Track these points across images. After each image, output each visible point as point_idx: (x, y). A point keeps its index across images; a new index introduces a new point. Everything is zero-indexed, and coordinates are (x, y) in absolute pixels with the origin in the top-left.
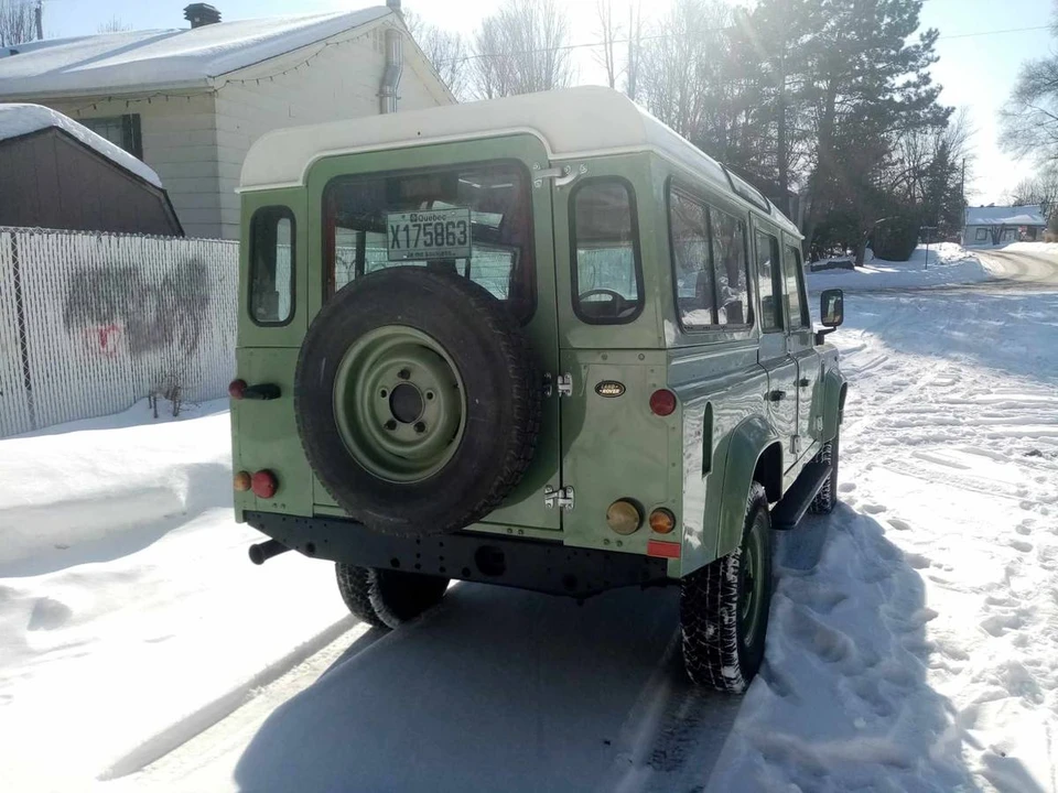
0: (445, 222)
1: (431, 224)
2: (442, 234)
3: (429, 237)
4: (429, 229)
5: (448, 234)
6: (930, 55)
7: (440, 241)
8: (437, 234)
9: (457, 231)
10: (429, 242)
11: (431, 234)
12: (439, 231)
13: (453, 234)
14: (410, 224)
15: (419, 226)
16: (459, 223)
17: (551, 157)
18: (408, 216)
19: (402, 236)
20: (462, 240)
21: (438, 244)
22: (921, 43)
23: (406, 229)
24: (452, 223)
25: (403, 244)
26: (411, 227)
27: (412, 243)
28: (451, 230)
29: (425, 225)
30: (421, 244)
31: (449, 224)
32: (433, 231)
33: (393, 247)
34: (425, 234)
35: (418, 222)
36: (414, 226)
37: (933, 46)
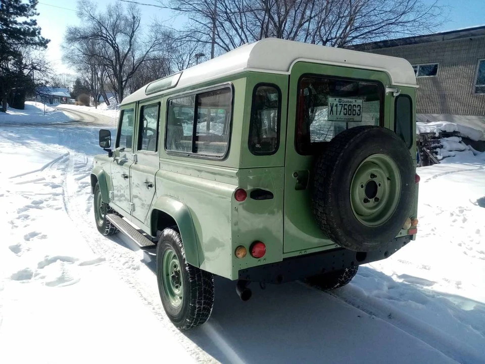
0: (352, 105)
1: (347, 105)
2: (351, 110)
3: (345, 110)
4: (346, 107)
5: (353, 110)
6: (34, 11)
7: (350, 113)
8: (349, 110)
9: (357, 109)
10: (345, 113)
11: (346, 109)
12: (350, 108)
13: (355, 110)
14: (338, 104)
15: (342, 105)
16: (358, 105)
17: (393, 84)
18: (337, 99)
19: (334, 108)
20: (359, 113)
21: (349, 114)
22: (29, 4)
23: (336, 106)
24: (355, 105)
25: (334, 113)
26: (338, 105)
27: (338, 113)
28: (354, 109)
29: (345, 105)
30: (342, 113)
31: (354, 105)
32: (347, 108)
33: (330, 114)
34: (344, 109)
35: (342, 103)
36: (340, 105)
37: (36, 7)
